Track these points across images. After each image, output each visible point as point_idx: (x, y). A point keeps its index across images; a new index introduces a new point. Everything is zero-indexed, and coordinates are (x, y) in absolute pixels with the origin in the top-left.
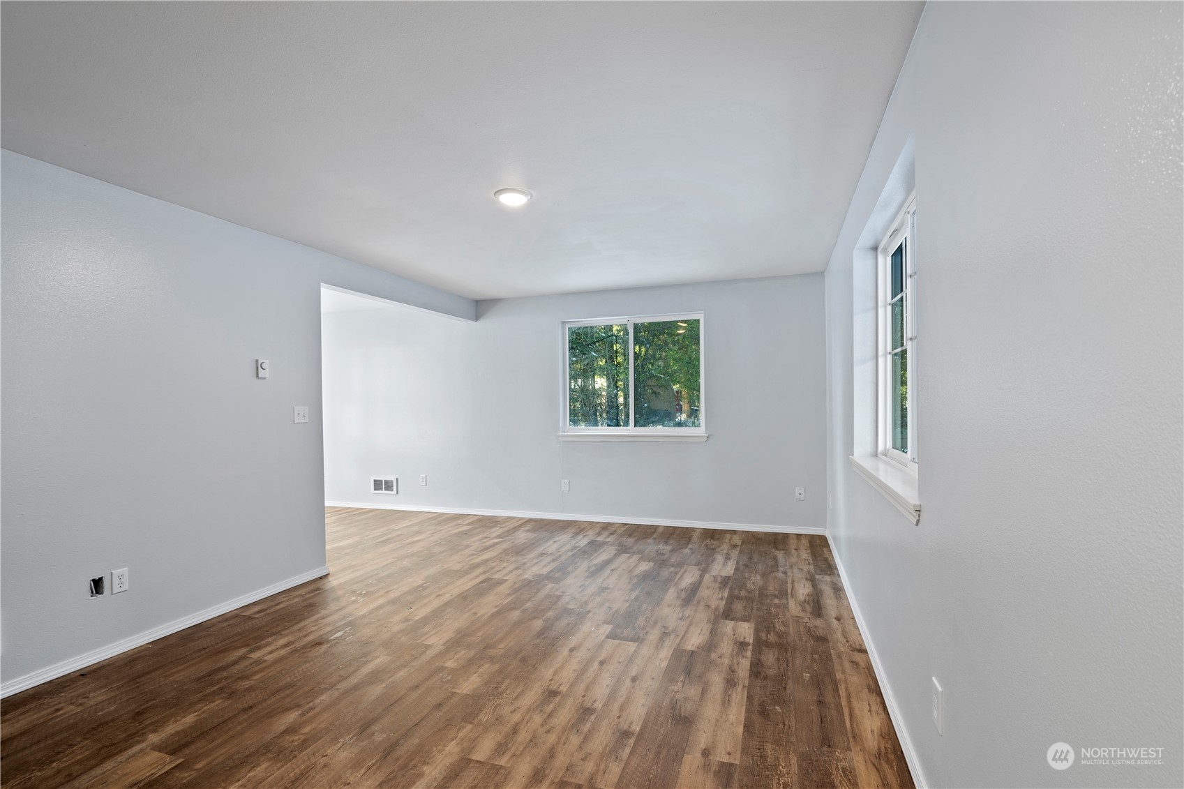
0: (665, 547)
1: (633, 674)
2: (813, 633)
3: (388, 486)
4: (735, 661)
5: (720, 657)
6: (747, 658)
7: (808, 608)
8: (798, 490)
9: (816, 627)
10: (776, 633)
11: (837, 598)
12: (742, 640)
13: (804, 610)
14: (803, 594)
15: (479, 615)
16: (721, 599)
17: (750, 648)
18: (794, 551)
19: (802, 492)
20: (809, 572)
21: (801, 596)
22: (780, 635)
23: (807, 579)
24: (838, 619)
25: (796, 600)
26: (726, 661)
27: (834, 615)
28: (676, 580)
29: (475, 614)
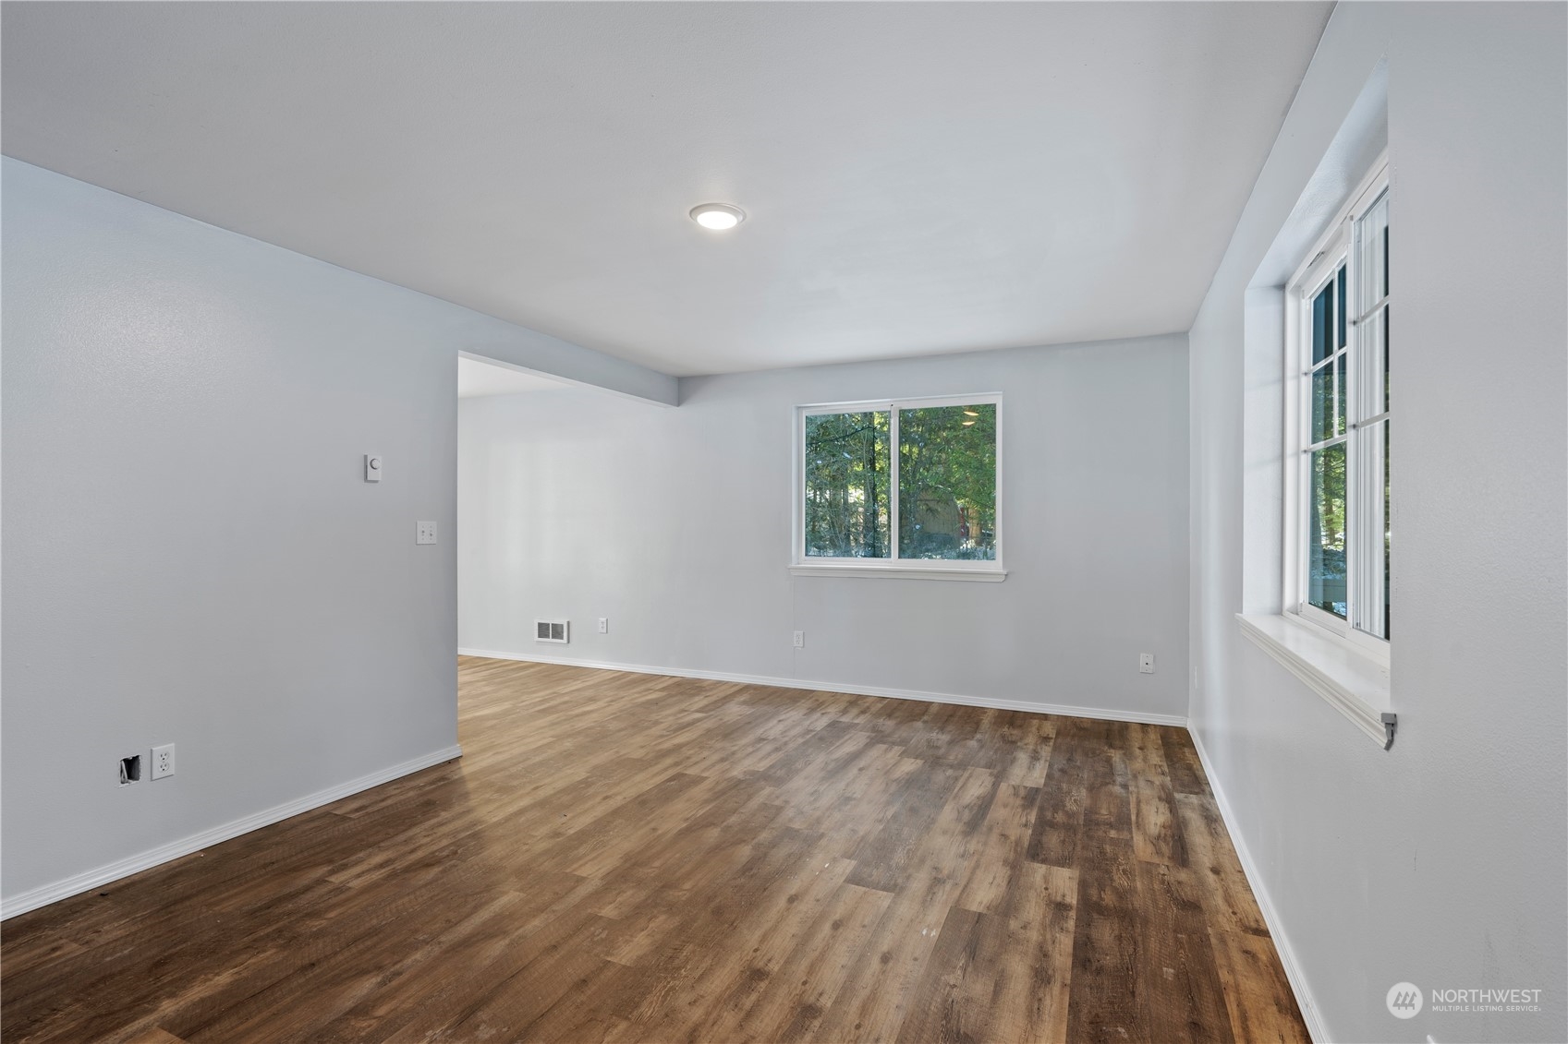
0: (940, 736)
1: (885, 948)
2: (1175, 894)
3: (557, 631)
4: (1048, 936)
5: (1024, 927)
6: (1067, 931)
7: (1165, 849)
8: (1143, 658)
9: (1179, 883)
10: (1115, 890)
11: (1211, 834)
12: (1059, 899)
13: (1159, 852)
14: (1156, 824)
15: (660, 832)
16: (1026, 825)
17: (1073, 914)
18: (1138, 752)
19: (1150, 661)
20: (1163, 787)
21: (1152, 827)
22: (1121, 895)
23: (1160, 799)
24: (1216, 871)
25: (1145, 833)
26: (1034, 935)
27: (1208, 864)
28: (956, 790)
29: (654, 830)
